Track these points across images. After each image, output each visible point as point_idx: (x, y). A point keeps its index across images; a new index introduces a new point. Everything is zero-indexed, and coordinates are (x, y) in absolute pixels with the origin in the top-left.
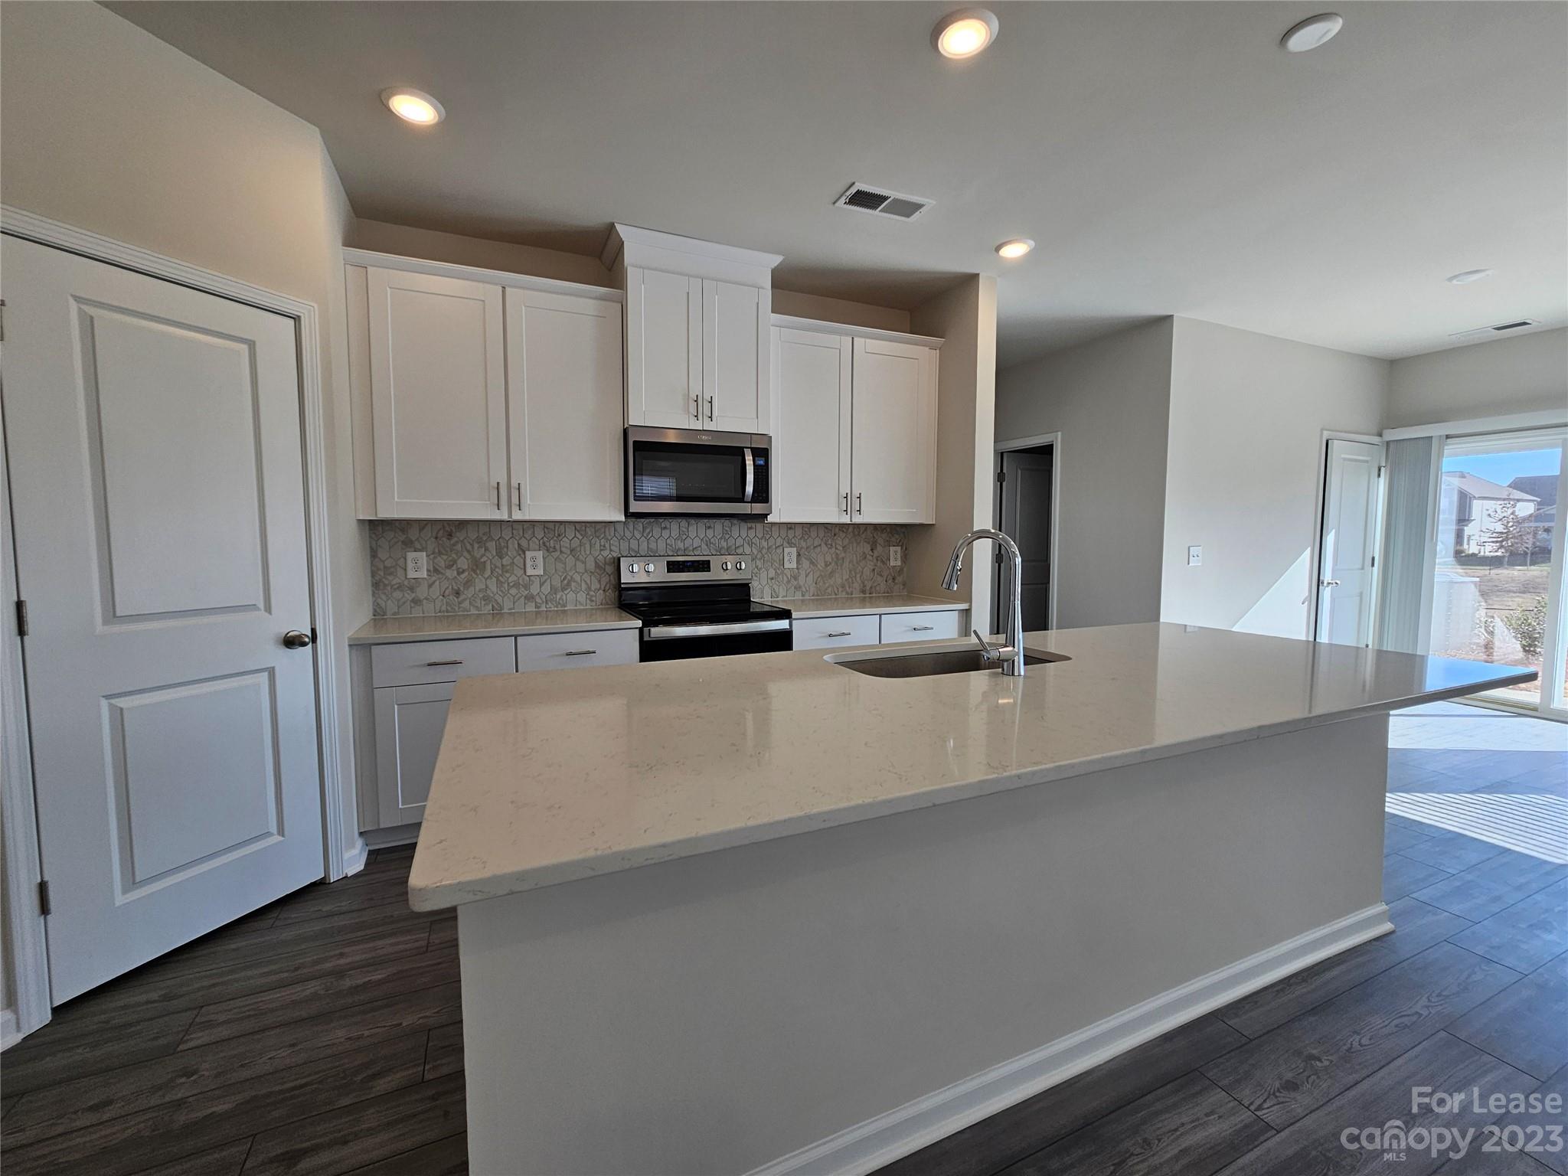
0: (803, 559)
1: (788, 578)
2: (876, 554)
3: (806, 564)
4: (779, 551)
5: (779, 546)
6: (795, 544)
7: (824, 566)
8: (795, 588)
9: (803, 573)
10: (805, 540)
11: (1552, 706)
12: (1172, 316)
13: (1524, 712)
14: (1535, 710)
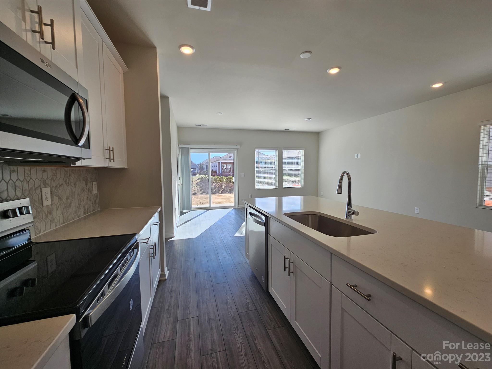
0: (55, 196)
1: (45, 214)
2: (88, 187)
3: (56, 199)
4: (38, 191)
5: (37, 187)
6: (48, 185)
7: (66, 199)
8: (51, 221)
9: (55, 208)
10: (54, 181)
11: (212, 206)
12: (169, 97)
13: (208, 209)
14: (209, 208)
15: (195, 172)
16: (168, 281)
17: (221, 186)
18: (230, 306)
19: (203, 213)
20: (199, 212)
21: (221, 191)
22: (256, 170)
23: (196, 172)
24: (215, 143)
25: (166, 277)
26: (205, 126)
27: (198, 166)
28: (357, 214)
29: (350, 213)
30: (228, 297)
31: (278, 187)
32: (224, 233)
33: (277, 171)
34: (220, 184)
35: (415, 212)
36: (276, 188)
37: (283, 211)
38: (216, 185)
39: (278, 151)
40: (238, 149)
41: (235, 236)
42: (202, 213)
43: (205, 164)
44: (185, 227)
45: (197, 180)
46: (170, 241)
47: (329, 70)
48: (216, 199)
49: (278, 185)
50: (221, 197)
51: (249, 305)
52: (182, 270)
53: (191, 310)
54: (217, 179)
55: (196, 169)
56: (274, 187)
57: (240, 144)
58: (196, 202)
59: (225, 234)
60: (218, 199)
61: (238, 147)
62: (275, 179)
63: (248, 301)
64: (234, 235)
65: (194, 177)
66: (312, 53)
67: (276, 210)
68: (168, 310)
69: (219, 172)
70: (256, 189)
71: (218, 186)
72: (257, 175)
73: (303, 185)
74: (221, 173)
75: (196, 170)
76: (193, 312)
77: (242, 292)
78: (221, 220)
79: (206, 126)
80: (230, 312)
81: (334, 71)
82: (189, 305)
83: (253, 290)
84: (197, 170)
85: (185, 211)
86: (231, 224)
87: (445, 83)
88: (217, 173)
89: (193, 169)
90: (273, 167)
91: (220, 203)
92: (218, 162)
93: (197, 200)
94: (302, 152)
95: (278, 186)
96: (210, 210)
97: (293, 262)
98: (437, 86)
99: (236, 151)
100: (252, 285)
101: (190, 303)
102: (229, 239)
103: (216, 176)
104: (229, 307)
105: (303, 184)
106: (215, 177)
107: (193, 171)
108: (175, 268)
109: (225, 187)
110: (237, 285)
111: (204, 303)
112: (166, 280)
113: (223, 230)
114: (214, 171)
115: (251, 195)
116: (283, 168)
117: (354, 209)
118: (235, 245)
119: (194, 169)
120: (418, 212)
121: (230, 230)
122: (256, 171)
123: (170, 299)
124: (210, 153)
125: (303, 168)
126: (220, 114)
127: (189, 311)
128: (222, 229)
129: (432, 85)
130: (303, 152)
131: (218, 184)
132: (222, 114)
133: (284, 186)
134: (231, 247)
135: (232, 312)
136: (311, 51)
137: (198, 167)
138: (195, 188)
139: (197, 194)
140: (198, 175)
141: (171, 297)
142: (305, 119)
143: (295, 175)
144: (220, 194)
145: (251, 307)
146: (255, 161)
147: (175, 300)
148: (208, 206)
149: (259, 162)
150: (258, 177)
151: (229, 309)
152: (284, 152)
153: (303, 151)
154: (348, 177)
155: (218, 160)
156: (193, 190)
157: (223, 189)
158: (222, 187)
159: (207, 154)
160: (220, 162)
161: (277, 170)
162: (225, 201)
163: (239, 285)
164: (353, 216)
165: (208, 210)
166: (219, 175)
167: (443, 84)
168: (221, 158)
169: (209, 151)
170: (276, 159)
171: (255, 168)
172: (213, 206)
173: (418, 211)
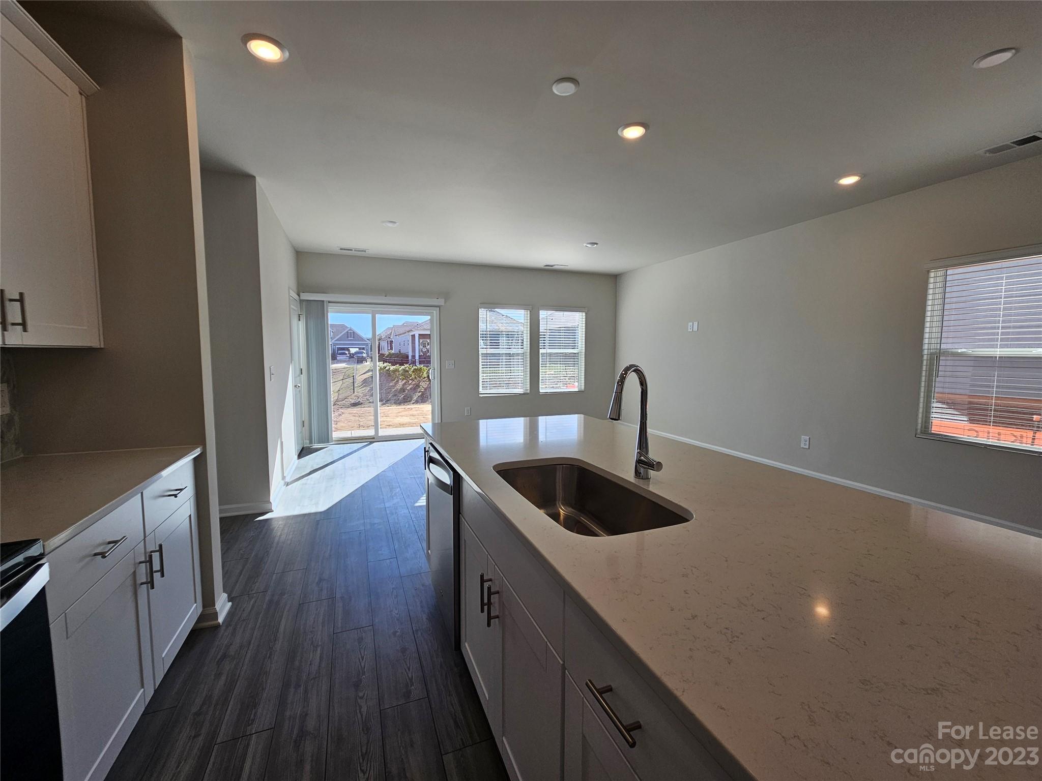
11: (380, 435)
12: (255, 177)
13: (371, 440)
14: (374, 438)
15: (361, 355)
16: (223, 629)
17: (418, 386)
18: (364, 692)
19: (358, 450)
20: (348, 448)
21: (417, 398)
22: (480, 354)
23: (364, 355)
24: (386, 292)
25: (221, 620)
26: (363, 251)
27: (368, 342)
28: (658, 466)
29: (644, 464)
30: (365, 667)
31: (528, 391)
32: (393, 499)
33: (528, 356)
34: (414, 383)
35: (802, 445)
36: (524, 394)
37: (540, 443)
38: (405, 384)
39: (529, 313)
40: (442, 306)
41: (417, 504)
42: (355, 451)
43: (385, 338)
44: (306, 484)
45: (364, 373)
46: (259, 520)
47: (624, 129)
48: (397, 416)
49: (529, 386)
50: (411, 412)
51: (411, 686)
52: (267, 598)
53: (260, 711)
54: (407, 371)
55: (363, 349)
56: (520, 391)
57: (446, 296)
58: (350, 424)
59: (395, 501)
60: (402, 416)
61: (441, 302)
62: (523, 374)
63: (412, 676)
64: (417, 502)
65: (359, 366)
66: (579, 84)
67: (524, 441)
68: (198, 714)
69: (414, 356)
70: (480, 395)
71: (411, 386)
72: (482, 365)
73: (583, 387)
74: (417, 357)
75: (364, 352)
76: (264, 715)
77: (404, 650)
78: (393, 467)
79: (365, 251)
80: (361, 707)
81: (633, 133)
82: (260, 697)
83: (430, 644)
84: (367, 350)
85: (316, 446)
86: (415, 476)
87: (863, 176)
88: (410, 358)
89: (358, 349)
90: (519, 348)
91: (402, 425)
92: (412, 333)
93: (353, 418)
94: (581, 317)
95: (529, 388)
96: (375, 443)
97: (498, 592)
98: (849, 181)
99: (435, 312)
100: (431, 632)
101: (263, 689)
102: (403, 512)
103: (406, 366)
104: (361, 694)
105: (583, 384)
106: (403, 367)
107: (356, 353)
108: (250, 593)
109: (425, 389)
110: (395, 633)
111: (300, 686)
112: (218, 626)
113: (394, 492)
114: (402, 354)
115: (469, 408)
116: (541, 351)
117: (653, 454)
118: (413, 528)
119: (360, 348)
120: (807, 447)
121: (410, 491)
122: (480, 357)
123: (214, 680)
124: (377, 315)
125: (584, 351)
126: (390, 225)
127: (254, 715)
128: (393, 488)
129: (839, 180)
130: (584, 317)
131: (410, 382)
132: (395, 225)
133: (543, 389)
134: (402, 535)
135: (364, 709)
136: (574, 78)
137: (368, 344)
138: (359, 390)
139: (361, 404)
140: (368, 363)
141: (218, 675)
142: (585, 245)
143: (567, 365)
144: (413, 403)
145: (417, 691)
146: (480, 333)
147: (225, 685)
148: (371, 432)
149: (488, 336)
150: (486, 369)
151: (359, 700)
152: (543, 314)
153: (584, 314)
154: (639, 378)
155: (411, 330)
156: (354, 395)
157: (420, 393)
158: (419, 390)
159: (370, 316)
160: (417, 334)
161: (528, 354)
162: (416, 420)
163: (398, 633)
164: (652, 473)
165: (371, 443)
166: (414, 363)
167: (860, 178)
168: (418, 326)
169: (373, 311)
170: (525, 329)
171: (480, 349)
172: (382, 433)
173: (807, 443)
